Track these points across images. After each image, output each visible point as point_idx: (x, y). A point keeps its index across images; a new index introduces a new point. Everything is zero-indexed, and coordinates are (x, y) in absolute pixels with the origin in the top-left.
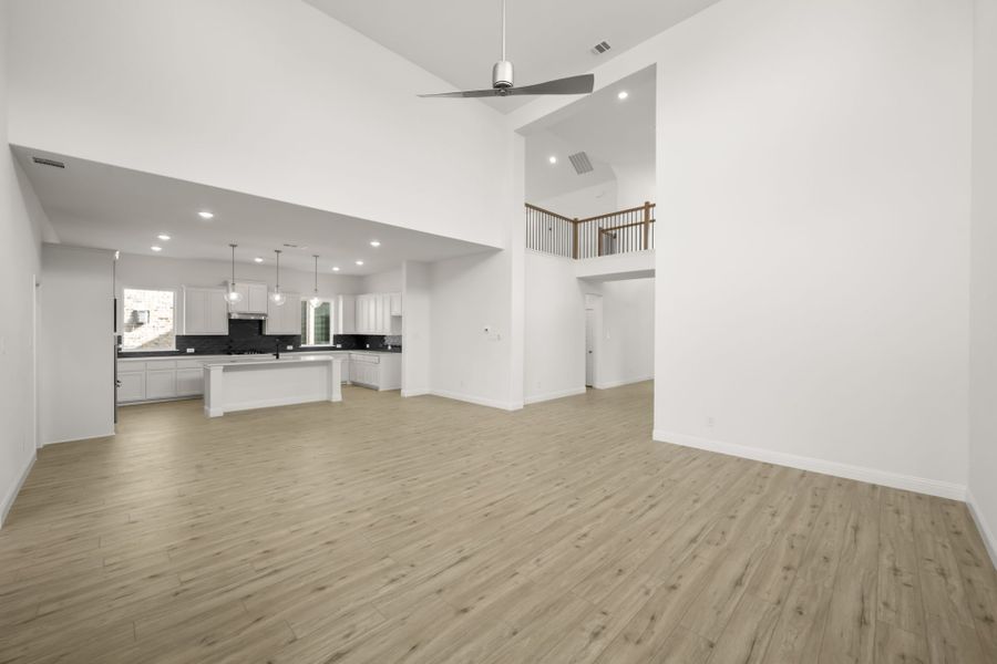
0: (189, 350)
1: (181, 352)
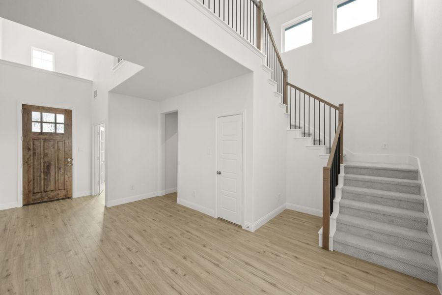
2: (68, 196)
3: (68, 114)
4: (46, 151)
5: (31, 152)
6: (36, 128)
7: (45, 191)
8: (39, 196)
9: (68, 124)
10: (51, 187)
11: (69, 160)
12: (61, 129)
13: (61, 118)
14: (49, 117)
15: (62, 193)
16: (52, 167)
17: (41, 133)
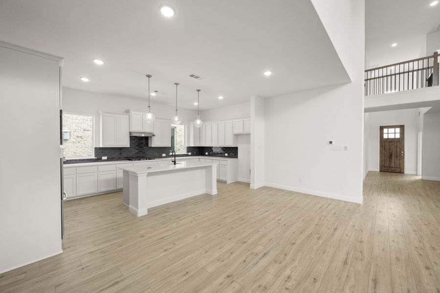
0: (104, 158)
1: (99, 159)
2: (402, 172)
3: (402, 127)
4: (390, 147)
5: (383, 148)
6: (385, 136)
7: (389, 167)
8: (386, 168)
9: (402, 133)
10: (393, 165)
11: (402, 152)
12: (398, 136)
13: (398, 130)
14: (392, 130)
15: (398, 170)
16: (393, 155)
17: (388, 139)
